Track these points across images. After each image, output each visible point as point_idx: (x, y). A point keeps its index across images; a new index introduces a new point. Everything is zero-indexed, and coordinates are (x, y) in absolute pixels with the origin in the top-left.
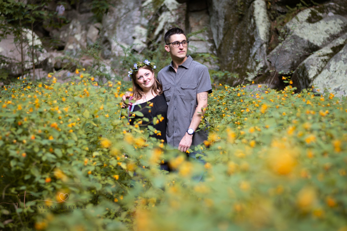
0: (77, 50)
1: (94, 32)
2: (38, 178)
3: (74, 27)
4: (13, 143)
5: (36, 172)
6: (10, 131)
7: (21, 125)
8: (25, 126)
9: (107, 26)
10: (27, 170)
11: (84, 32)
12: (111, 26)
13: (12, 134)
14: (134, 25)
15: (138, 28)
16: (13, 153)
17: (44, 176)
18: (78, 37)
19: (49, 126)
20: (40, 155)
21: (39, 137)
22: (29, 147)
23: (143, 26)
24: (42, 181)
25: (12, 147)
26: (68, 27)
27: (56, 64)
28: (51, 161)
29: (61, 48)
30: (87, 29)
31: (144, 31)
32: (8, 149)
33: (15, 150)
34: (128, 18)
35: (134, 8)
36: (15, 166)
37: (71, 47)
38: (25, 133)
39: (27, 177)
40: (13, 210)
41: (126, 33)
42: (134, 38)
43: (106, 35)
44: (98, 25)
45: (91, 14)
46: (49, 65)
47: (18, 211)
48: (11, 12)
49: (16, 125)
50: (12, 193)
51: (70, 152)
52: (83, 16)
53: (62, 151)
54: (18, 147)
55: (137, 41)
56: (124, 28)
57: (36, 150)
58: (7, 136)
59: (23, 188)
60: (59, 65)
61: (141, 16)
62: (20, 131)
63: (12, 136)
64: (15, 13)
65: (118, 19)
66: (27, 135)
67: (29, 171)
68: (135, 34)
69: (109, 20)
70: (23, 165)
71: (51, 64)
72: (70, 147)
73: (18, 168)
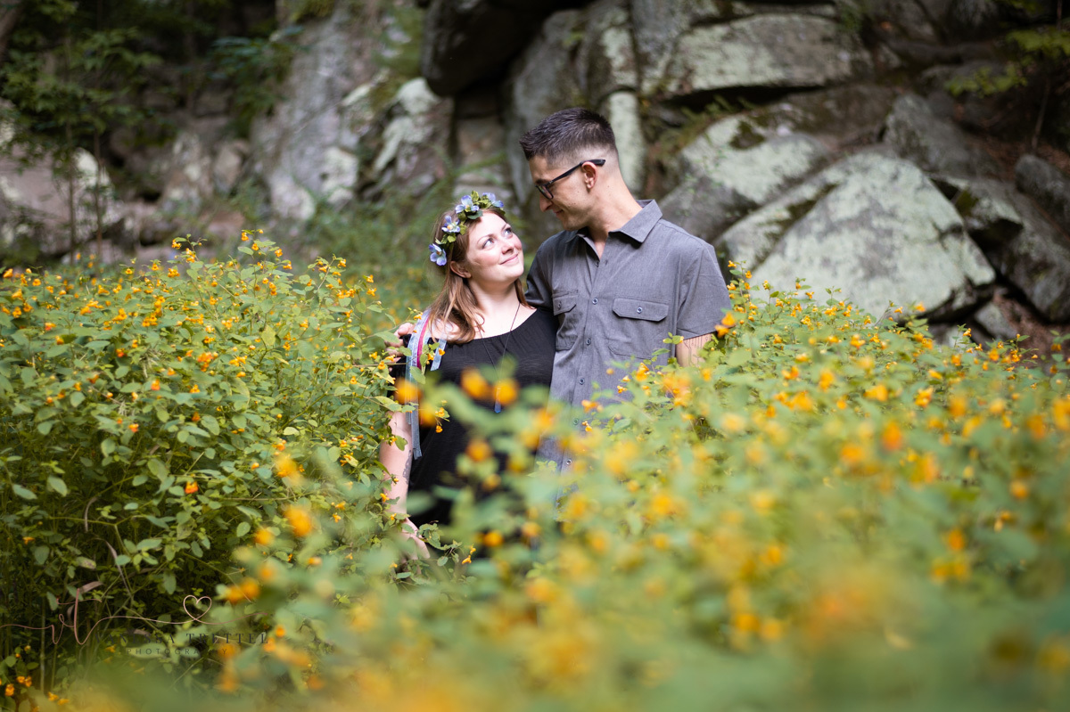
0: (190, 201)
1: (229, 161)
2: (166, 483)
3: (185, 148)
4: (103, 399)
5: (159, 470)
6: (99, 370)
7: (125, 359)
8: (136, 360)
9: (261, 148)
10: (139, 463)
11: (207, 161)
12: (270, 148)
13: (103, 376)
14: (325, 147)
15: (334, 155)
16: (105, 424)
17: (180, 479)
18: (194, 172)
19: (189, 361)
20: (172, 428)
21: (166, 387)
22: (146, 410)
23: (345, 149)
24: (177, 491)
25: (103, 408)
26: (171, 147)
27: (143, 232)
28: (195, 443)
29: (151, 197)
30: (214, 154)
31: (349, 164)
32: (94, 414)
33: (110, 416)
34: (310, 132)
35: (324, 109)
36: (112, 455)
37: (175, 194)
38: (136, 376)
39: (138, 481)
40: (104, 558)
41: (304, 166)
42: (324, 177)
43: (258, 167)
44: (241, 145)
45: (222, 122)
46: (127, 235)
47: (121, 561)
48: (51, 106)
49: (113, 359)
50: (105, 519)
51: (240, 423)
52: (204, 124)
53: (218, 421)
54: (117, 409)
55: (330, 184)
56: (302, 154)
57: (163, 416)
58: (91, 381)
59: (131, 506)
60: (149, 236)
61: (340, 127)
62: (122, 371)
63: (103, 382)
64: (58, 110)
65: (286, 134)
66: (142, 380)
67: (145, 466)
68: (327, 168)
69: (266, 134)
70: (130, 452)
71: (131, 231)
72: (239, 413)
73: (117, 458)
